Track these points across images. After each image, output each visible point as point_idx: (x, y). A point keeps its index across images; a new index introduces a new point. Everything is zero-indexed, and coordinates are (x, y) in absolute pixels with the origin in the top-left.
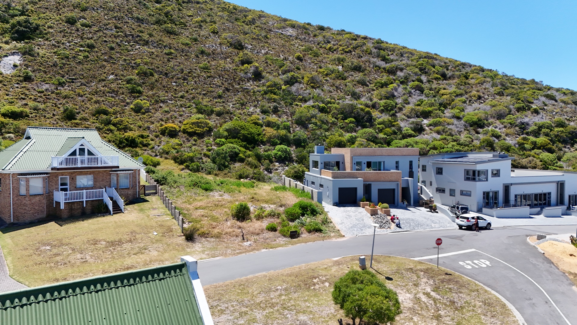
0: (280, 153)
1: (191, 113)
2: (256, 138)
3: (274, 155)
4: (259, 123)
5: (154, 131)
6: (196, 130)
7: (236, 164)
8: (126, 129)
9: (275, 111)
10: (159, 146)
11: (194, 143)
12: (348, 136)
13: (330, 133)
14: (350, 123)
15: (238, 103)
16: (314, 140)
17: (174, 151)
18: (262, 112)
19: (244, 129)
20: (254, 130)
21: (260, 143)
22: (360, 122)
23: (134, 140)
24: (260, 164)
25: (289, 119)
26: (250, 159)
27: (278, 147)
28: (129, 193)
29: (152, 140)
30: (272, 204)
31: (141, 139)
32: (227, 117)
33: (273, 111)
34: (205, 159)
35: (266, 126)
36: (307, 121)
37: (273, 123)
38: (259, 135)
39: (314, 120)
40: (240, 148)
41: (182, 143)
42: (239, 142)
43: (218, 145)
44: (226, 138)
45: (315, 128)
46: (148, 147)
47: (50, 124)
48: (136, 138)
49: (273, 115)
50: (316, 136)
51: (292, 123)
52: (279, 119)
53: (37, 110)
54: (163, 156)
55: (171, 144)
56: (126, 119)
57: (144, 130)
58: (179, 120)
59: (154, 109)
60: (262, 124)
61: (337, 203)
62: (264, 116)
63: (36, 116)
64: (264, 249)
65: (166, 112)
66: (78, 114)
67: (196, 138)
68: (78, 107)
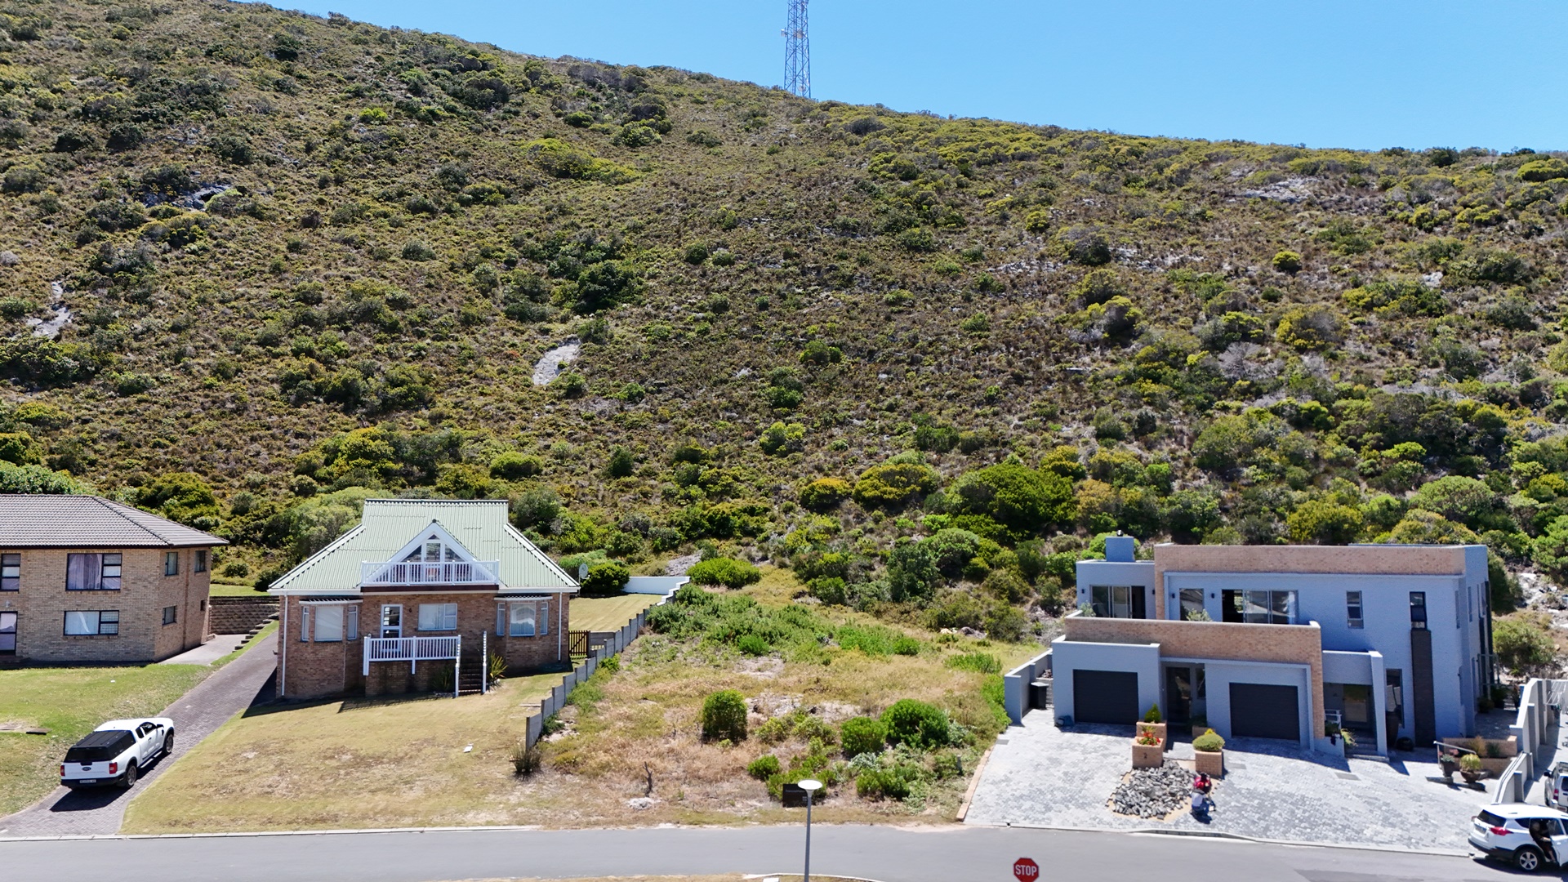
1: (900, 446)
2: (1043, 510)
4: (1071, 467)
5: (787, 497)
6: (885, 493)
7: (959, 585)
8: (728, 492)
9: (1143, 429)
10: (780, 534)
11: (870, 525)
12: (1371, 502)
13: (1307, 494)
14: (1404, 457)
15: (1036, 415)
17: (809, 546)
18: (1097, 437)
19: (1006, 486)
20: (1047, 488)
21: (1055, 527)
23: (727, 519)
24: (1032, 589)
25: (1179, 454)
26: (1002, 573)
27: (1102, 536)
28: (534, 647)
29: (772, 520)
31: (746, 517)
33: (1133, 432)
34: (879, 570)
35: (1095, 477)
36: (1238, 455)
37: (1117, 465)
39: (1262, 454)
40: (977, 539)
41: (841, 527)
42: (988, 524)
43: (931, 531)
44: (956, 511)
45: (1260, 477)
46: (755, 537)
47: (573, 487)
48: (734, 514)
49: (1131, 442)
50: (1253, 504)
51: (1187, 465)
52: (1145, 454)
53: (562, 458)
54: (778, 559)
55: (810, 528)
56: (736, 470)
57: (766, 495)
58: (861, 467)
59: (813, 442)
60: (1084, 471)
61: (1068, 717)
62: (1098, 448)
63: (555, 471)
64: (670, 821)
65: (839, 448)
66: (641, 462)
67: (880, 513)
68: (646, 447)
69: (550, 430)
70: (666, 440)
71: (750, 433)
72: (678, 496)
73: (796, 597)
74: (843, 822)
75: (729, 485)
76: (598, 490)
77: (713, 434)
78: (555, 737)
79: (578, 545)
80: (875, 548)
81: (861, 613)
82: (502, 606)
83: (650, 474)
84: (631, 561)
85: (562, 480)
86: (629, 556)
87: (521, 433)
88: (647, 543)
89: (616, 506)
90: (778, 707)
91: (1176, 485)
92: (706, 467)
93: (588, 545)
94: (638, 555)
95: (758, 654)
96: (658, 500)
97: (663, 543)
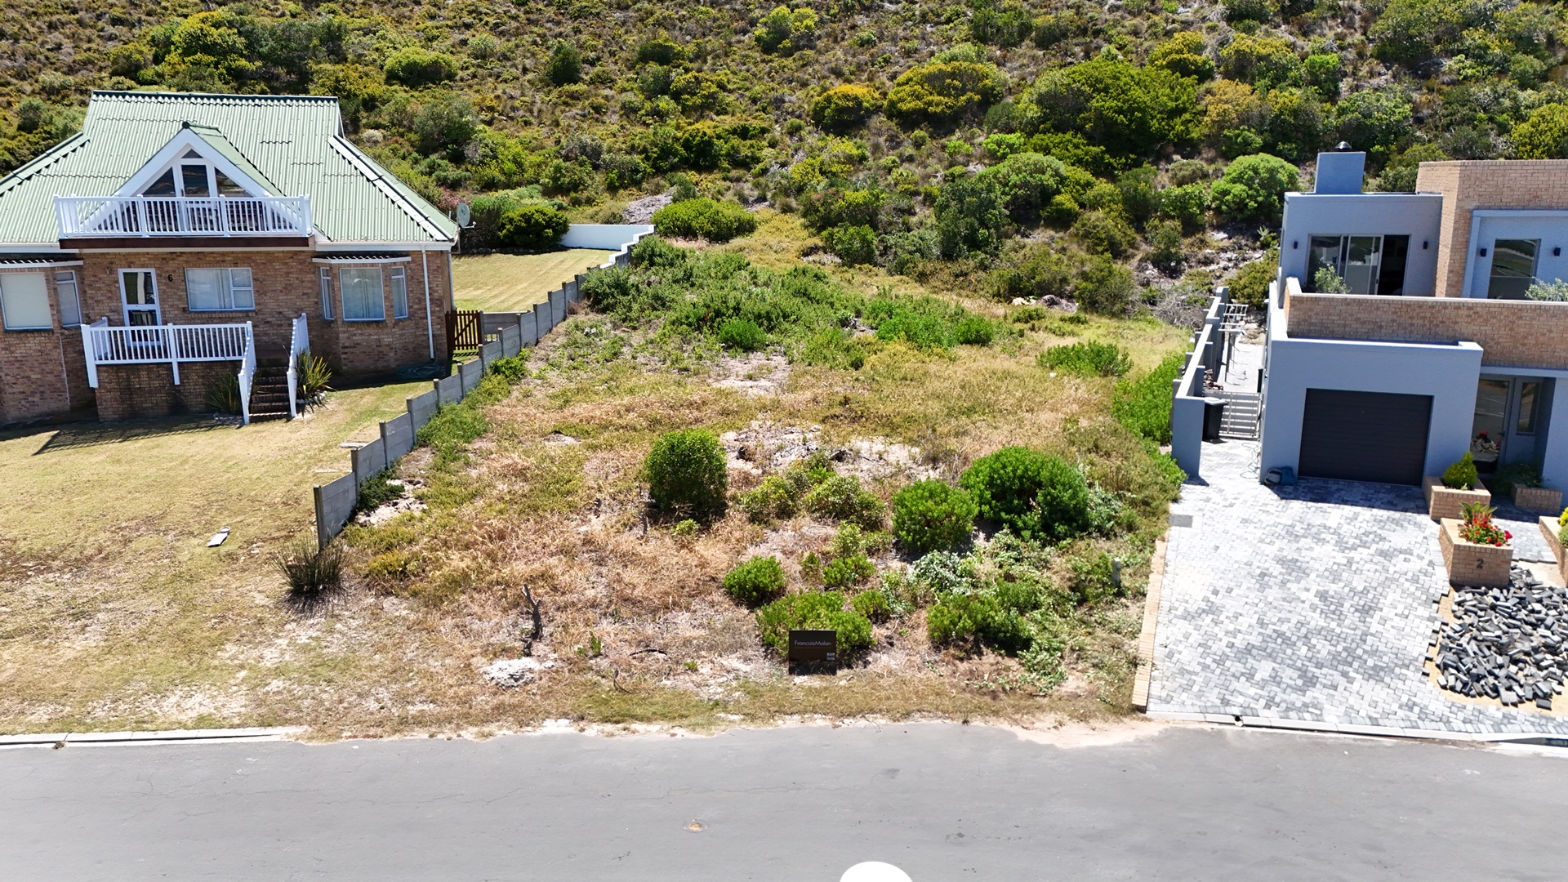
0: (1238, 188)
3: (1214, 199)
4: (1195, 63)
5: (792, 113)
6: (930, 104)
7: (1032, 234)
8: (711, 105)
10: (783, 165)
11: (909, 150)
13: (1543, 94)
17: (824, 182)
18: (1229, 19)
20: (1156, 93)
21: (1171, 149)
23: (709, 143)
24: (1139, 238)
25: (1349, 40)
26: (1098, 215)
27: (1243, 161)
28: (387, 340)
29: (773, 145)
30: (910, 441)
31: (735, 141)
32: (1077, 49)
34: (921, 214)
35: (1228, 75)
36: (1438, 40)
37: (1260, 58)
38: (1178, 112)
39: (1474, 37)
40: (1064, 169)
41: (868, 154)
42: (1076, 147)
43: (994, 157)
44: (1031, 129)
45: (1470, 72)
46: (749, 169)
47: (497, 97)
48: (719, 137)
49: (1277, 26)
50: (1465, 111)
51: (1361, 55)
52: (1300, 42)
53: (484, 57)
54: (780, 200)
55: (824, 156)
56: (722, 75)
57: (764, 110)
58: (896, 68)
59: (828, 35)
60: (1211, 69)
61: (1289, 469)
62: (1233, 34)
63: (474, 76)
64: (565, 715)
65: (865, 43)
66: (592, 64)
67: (922, 133)
68: (600, 44)
69: (468, 20)
70: (626, 32)
71: (742, 24)
72: (643, 112)
73: (806, 254)
74: (907, 715)
75: (712, 95)
76: (533, 103)
77: (690, 24)
78: (383, 516)
79: (503, 178)
80: (916, 183)
81: (898, 277)
82: (327, 273)
83: (604, 80)
84: (576, 203)
85: (484, 88)
86: (573, 195)
87: (429, 23)
88: (599, 177)
89: (557, 124)
90: (781, 448)
91: (1344, 86)
92: (681, 70)
93: (515, 179)
94: (586, 194)
95: (749, 348)
96: (616, 117)
97: (621, 177)
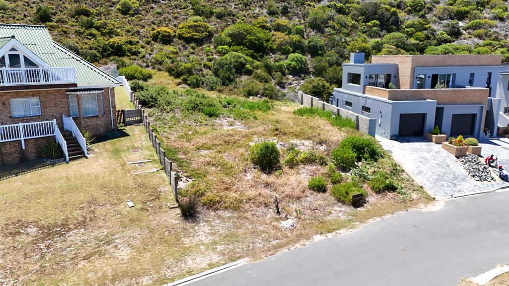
0: (294, 63)
1: (188, 14)
2: (265, 44)
3: (287, 66)
4: (267, 26)
5: (144, 36)
6: (194, 35)
7: (242, 77)
8: (111, 33)
9: (285, 12)
10: (150, 54)
11: (192, 51)
12: (372, 42)
13: (351, 38)
14: (374, 26)
15: (241, 3)
16: (333, 47)
17: (169, 61)
18: (269, 14)
19: (250, 33)
20: (262, 35)
21: (269, 51)
22: (385, 25)
23: (121, 46)
24: (272, 78)
25: (301, 22)
26: (259, 71)
27: (291, 56)
28: (100, 123)
29: (143, 47)
30: (305, 139)
31: (129, 46)
32: (229, 20)
33: (281, 13)
34: (205, 71)
35: (275, 30)
36: (322, 24)
37: (283, 26)
38: (268, 41)
39: (331, 23)
40: (245, 57)
41: (178, 51)
44: (230, 44)
45: (332, 32)
46: (138, 56)
48: (123, 44)
49: (283, 17)
50: (336, 42)
51: (306, 26)
52: (290, 22)
54: (155, 66)
55: (165, 52)
56: (111, 22)
57: (133, 35)
58: (175, 23)
59: (144, 10)
60: (270, 29)
61: (396, 135)
62: (272, 18)
64: (316, 234)
65: (159, 14)
66: (54, 15)
67: (194, 45)
68: (54, 7)
70: (63, 3)
71: (110, 4)
72: (85, 34)
73: (178, 85)
74: (393, 212)
75: (112, 29)
80: (199, 61)
81: (212, 92)
91: (305, 34)
92: (96, 19)
96: (74, 36)
